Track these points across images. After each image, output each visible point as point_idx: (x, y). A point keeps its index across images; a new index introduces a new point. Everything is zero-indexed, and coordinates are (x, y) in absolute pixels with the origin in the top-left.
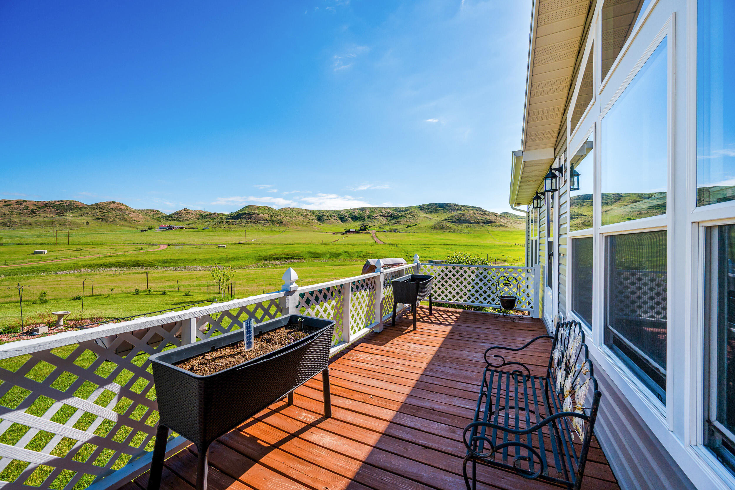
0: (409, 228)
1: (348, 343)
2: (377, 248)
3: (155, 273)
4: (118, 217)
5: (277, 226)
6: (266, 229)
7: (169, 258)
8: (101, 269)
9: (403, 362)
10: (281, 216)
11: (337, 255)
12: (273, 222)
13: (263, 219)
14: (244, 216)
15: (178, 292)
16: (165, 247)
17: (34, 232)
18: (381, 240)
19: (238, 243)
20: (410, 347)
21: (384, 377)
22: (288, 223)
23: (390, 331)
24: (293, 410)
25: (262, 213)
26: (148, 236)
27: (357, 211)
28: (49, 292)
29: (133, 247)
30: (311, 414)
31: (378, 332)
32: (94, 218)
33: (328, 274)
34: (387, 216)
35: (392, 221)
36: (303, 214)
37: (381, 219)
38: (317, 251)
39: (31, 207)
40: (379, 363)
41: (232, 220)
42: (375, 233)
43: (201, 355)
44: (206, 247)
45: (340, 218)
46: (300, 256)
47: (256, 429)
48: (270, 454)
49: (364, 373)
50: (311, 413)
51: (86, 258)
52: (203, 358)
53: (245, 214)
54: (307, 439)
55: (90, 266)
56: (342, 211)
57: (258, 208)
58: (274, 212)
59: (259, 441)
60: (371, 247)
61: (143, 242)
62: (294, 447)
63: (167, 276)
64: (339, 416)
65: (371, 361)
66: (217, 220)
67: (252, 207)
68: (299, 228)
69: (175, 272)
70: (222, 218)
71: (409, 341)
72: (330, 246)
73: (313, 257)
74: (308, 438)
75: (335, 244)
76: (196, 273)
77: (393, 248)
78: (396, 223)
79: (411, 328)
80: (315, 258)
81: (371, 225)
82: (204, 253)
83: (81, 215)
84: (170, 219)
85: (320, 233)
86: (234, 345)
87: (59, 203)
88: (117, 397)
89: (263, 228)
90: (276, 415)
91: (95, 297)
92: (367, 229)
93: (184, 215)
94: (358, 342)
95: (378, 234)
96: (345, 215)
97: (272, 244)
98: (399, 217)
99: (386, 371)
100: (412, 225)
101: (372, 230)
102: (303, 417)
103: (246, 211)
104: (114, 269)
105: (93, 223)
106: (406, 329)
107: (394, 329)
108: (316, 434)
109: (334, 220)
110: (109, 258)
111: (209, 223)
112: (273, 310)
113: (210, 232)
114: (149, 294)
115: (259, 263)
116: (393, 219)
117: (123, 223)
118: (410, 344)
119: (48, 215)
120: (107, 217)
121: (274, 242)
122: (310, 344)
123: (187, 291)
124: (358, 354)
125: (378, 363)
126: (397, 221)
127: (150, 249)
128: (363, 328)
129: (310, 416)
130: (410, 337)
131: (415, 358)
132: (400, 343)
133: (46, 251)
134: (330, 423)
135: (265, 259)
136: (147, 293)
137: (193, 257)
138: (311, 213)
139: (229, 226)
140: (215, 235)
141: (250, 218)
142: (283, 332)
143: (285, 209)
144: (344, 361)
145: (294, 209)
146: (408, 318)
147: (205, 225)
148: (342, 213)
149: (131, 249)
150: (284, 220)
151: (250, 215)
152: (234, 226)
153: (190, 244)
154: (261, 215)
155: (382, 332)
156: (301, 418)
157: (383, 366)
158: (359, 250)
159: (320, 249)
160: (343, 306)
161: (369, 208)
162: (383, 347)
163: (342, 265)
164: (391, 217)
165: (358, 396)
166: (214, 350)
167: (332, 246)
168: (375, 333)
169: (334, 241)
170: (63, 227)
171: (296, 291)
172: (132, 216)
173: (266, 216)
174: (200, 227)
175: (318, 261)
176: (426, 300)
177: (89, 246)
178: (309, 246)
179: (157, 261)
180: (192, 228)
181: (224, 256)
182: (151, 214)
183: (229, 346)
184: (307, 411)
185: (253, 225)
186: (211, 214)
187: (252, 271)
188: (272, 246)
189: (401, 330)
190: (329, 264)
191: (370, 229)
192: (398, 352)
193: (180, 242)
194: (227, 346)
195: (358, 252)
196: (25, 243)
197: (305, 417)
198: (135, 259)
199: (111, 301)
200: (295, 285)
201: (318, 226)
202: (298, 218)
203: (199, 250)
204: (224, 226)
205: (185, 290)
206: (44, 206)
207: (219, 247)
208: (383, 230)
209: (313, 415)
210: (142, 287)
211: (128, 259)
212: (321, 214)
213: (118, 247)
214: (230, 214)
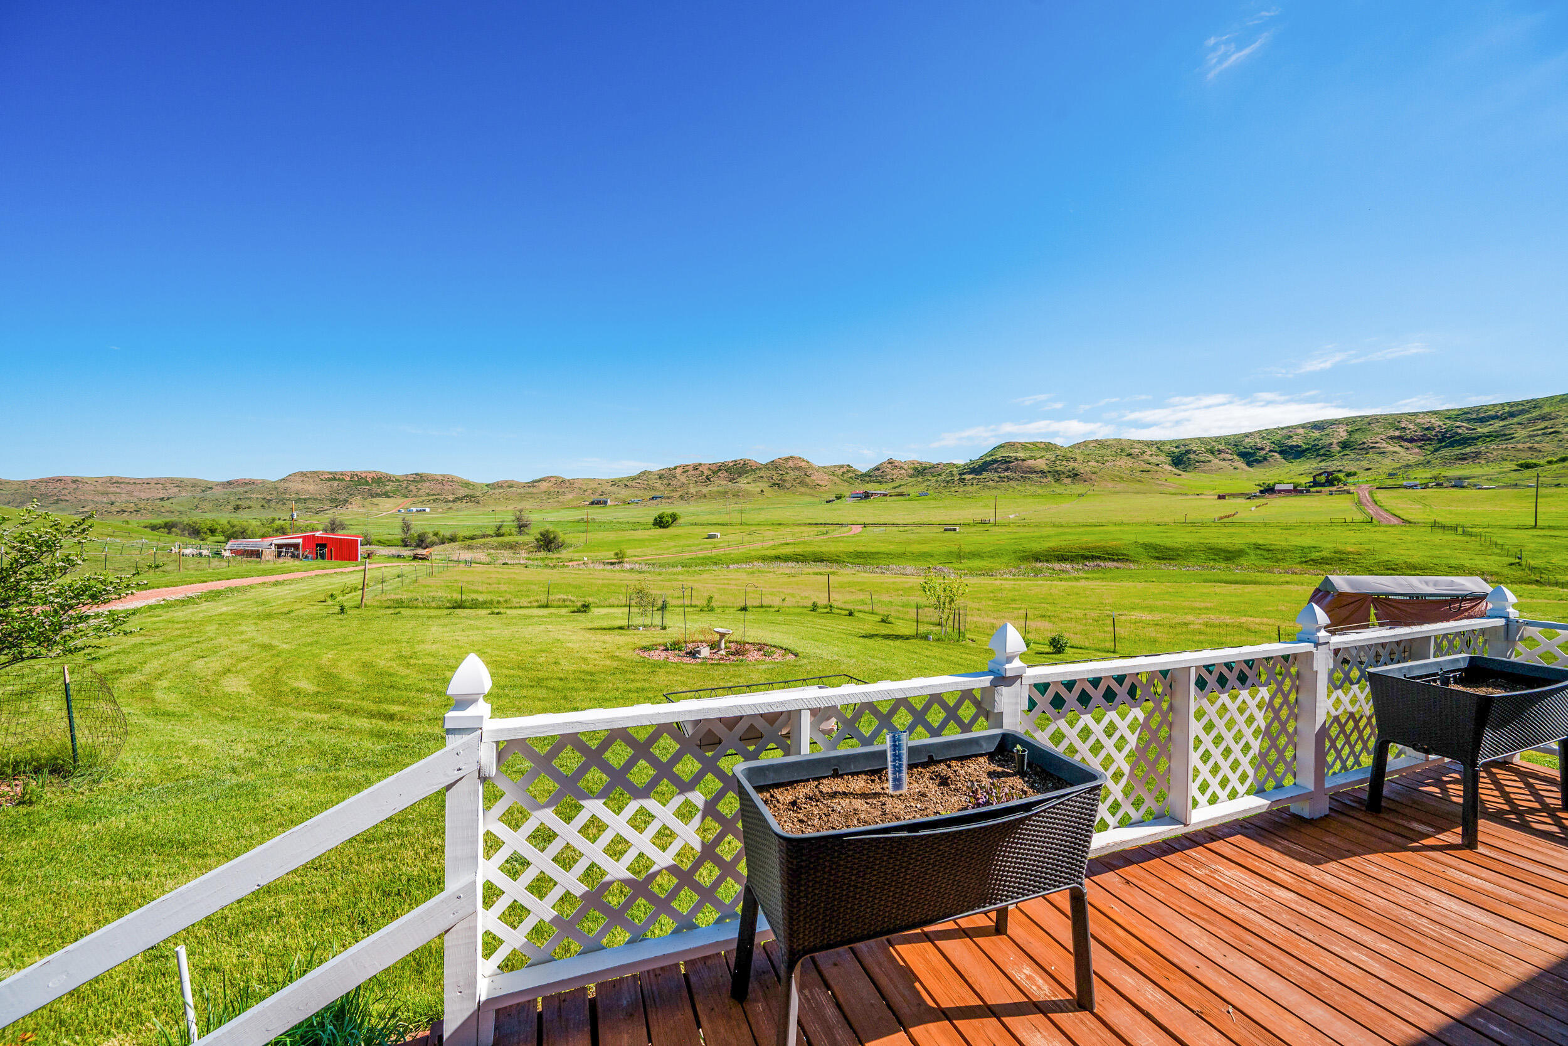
0: (1527, 473)
1: (1186, 825)
2: (1379, 536)
3: (845, 575)
4: (798, 481)
5: (1065, 485)
6: (1040, 491)
7: (863, 549)
8: (776, 564)
9: (1383, 946)
10: (1075, 460)
11: (1230, 556)
12: (1057, 475)
13: (1033, 471)
14: (995, 466)
15: (873, 613)
16: (859, 529)
17: (708, 507)
18: (1398, 513)
19: (982, 523)
20: (1427, 902)
21: (1292, 969)
22: (1094, 477)
23: (1354, 822)
24: (1003, 946)
25: (1031, 458)
26: (834, 510)
27: (1301, 431)
28: (716, 596)
29: (816, 529)
30: (1045, 981)
31: (1307, 816)
32: (770, 484)
33: (1198, 605)
34: (1424, 439)
35: (1445, 452)
36: (1132, 451)
37: (1398, 449)
38: (1169, 543)
39: (706, 472)
40: (1285, 918)
41: (971, 476)
42: (1371, 493)
43: (814, 779)
44: (923, 529)
45: (1243, 455)
46: (1123, 554)
47: (918, 955)
48: (932, 1027)
49: (1225, 930)
50: (1044, 974)
51: (759, 546)
52: (816, 787)
53: (995, 461)
54: (1019, 1036)
55: (764, 559)
56: (1247, 435)
57: (1024, 446)
58: (1058, 452)
59: (917, 985)
60: (1352, 534)
61: (828, 522)
62: (986, 1038)
63: (858, 583)
64: (1116, 1021)
65: (1255, 901)
66: (943, 477)
67: (1010, 445)
68: (1121, 486)
69: (872, 575)
70: (951, 473)
71: (1430, 880)
72: (1208, 530)
73: (1158, 558)
74: (1023, 1036)
75: (1225, 525)
76: (903, 579)
77: (1449, 537)
78: (1463, 458)
79: (1453, 837)
80: (1163, 559)
81: (1353, 470)
82: (919, 543)
83: (755, 481)
84: (867, 479)
85: (1180, 497)
86: (877, 773)
87: (732, 464)
88: (699, 814)
89: (1033, 489)
90: (965, 944)
91: (764, 609)
92: (1339, 480)
93: (888, 470)
94: (1226, 830)
95: (1380, 495)
96: (1259, 446)
97: (1054, 525)
98: (1474, 439)
99: (1302, 949)
100: (1542, 462)
101: (1361, 484)
102: (1023, 976)
103: (999, 455)
104: (790, 564)
105: (769, 492)
106: (1428, 836)
107: (1370, 820)
108: (1044, 1037)
109: (1222, 463)
110: (786, 546)
111: (928, 483)
112: (967, 712)
113: (932, 502)
114: (831, 612)
115: (1022, 567)
116: (1452, 445)
117: (803, 490)
118: (1432, 895)
119: (722, 483)
120: (784, 481)
121: (1060, 521)
122: (1022, 821)
123: (886, 613)
124: (1216, 863)
125: (1279, 913)
126: (1468, 450)
127: (838, 532)
128: (1248, 793)
129: (1040, 982)
130: (1441, 868)
131: (1444, 949)
132: (1387, 876)
133: (719, 534)
134: (1086, 1025)
135: (1037, 557)
136: (828, 610)
137: (901, 549)
138: (1154, 449)
139: (965, 488)
140: (940, 507)
141: (1007, 470)
142: (979, 769)
143: (1086, 444)
144: (1168, 872)
145: (1109, 443)
146: (1446, 799)
147: (921, 488)
148: (1247, 440)
149: (812, 533)
150: (1082, 468)
151: (1006, 462)
152: (976, 487)
153: (897, 525)
154: (1031, 462)
155: (1321, 818)
156: (1019, 977)
157: (1296, 929)
158: (1306, 541)
159: (1179, 538)
160: (1170, 726)
161: (1347, 419)
162: (1312, 872)
163: (1244, 582)
164: (1441, 441)
165: (1186, 987)
166: (836, 775)
167: (1214, 530)
168: (1294, 816)
169: (1221, 518)
170: (736, 499)
171: (1021, 676)
172: (814, 478)
173: (1041, 464)
174: (913, 491)
175: (1171, 568)
176: (1551, 752)
177: (763, 528)
178: (1147, 528)
179: (846, 553)
180: (901, 495)
181: (954, 548)
182: (839, 472)
183: (866, 773)
184: (1036, 966)
185: (1013, 483)
186: (933, 467)
187: (1007, 584)
188: (1055, 529)
189: (1405, 832)
190: (1203, 577)
191: (1351, 479)
192: (1369, 905)
193: (882, 521)
194: (861, 773)
195: (1302, 548)
196: (700, 522)
197: (1028, 977)
198: (816, 549)
199: (781, 618)
200: (1017, 663)
201: (1174, 480)
202: (1118, 463)
203: (912, 536)
204: (956, 489)
205: (882, 610)
206: (718, 469)
207: (946, 530)
208: (1405, 483)
209: (1049, 984)
210: (822, 600)
211: (809, 549)
212: (1183, 449)
213: (797, 529)
214: (966, 464)
